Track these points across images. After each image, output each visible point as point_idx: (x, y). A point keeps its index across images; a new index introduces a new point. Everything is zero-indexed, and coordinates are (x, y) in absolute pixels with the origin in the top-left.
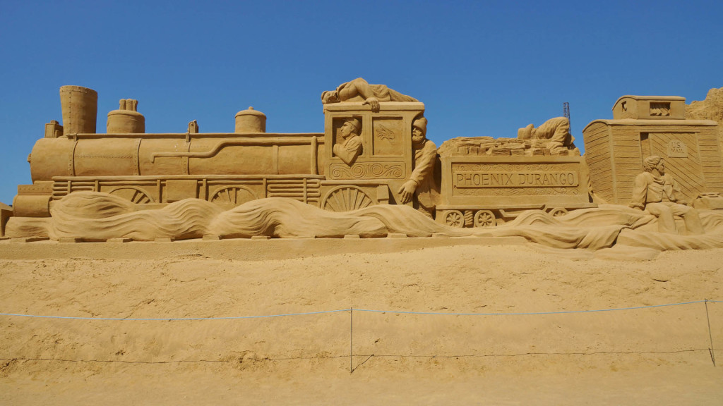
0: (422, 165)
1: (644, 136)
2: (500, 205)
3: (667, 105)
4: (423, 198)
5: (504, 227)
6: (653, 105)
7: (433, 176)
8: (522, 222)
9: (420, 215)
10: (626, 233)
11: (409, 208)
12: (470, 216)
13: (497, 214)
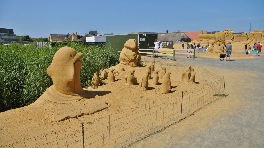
0: (233, 37)
1: (254, 34)
2: (239, 40)
3: (257, 31)
4: (232, 40)
5: (239, 42)
6: (256, 31)
7: (233, 38)
8: (241, 42)
9: (232, 41)
10: (250, 43)
11: (231, 40)
12: (236, 41)
13: (239, 41)
